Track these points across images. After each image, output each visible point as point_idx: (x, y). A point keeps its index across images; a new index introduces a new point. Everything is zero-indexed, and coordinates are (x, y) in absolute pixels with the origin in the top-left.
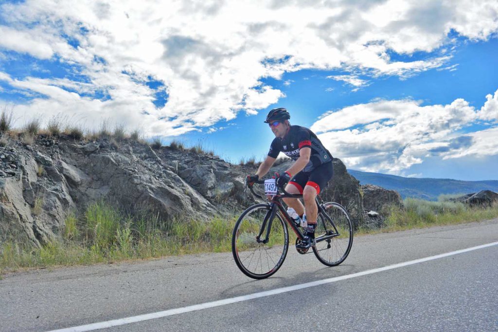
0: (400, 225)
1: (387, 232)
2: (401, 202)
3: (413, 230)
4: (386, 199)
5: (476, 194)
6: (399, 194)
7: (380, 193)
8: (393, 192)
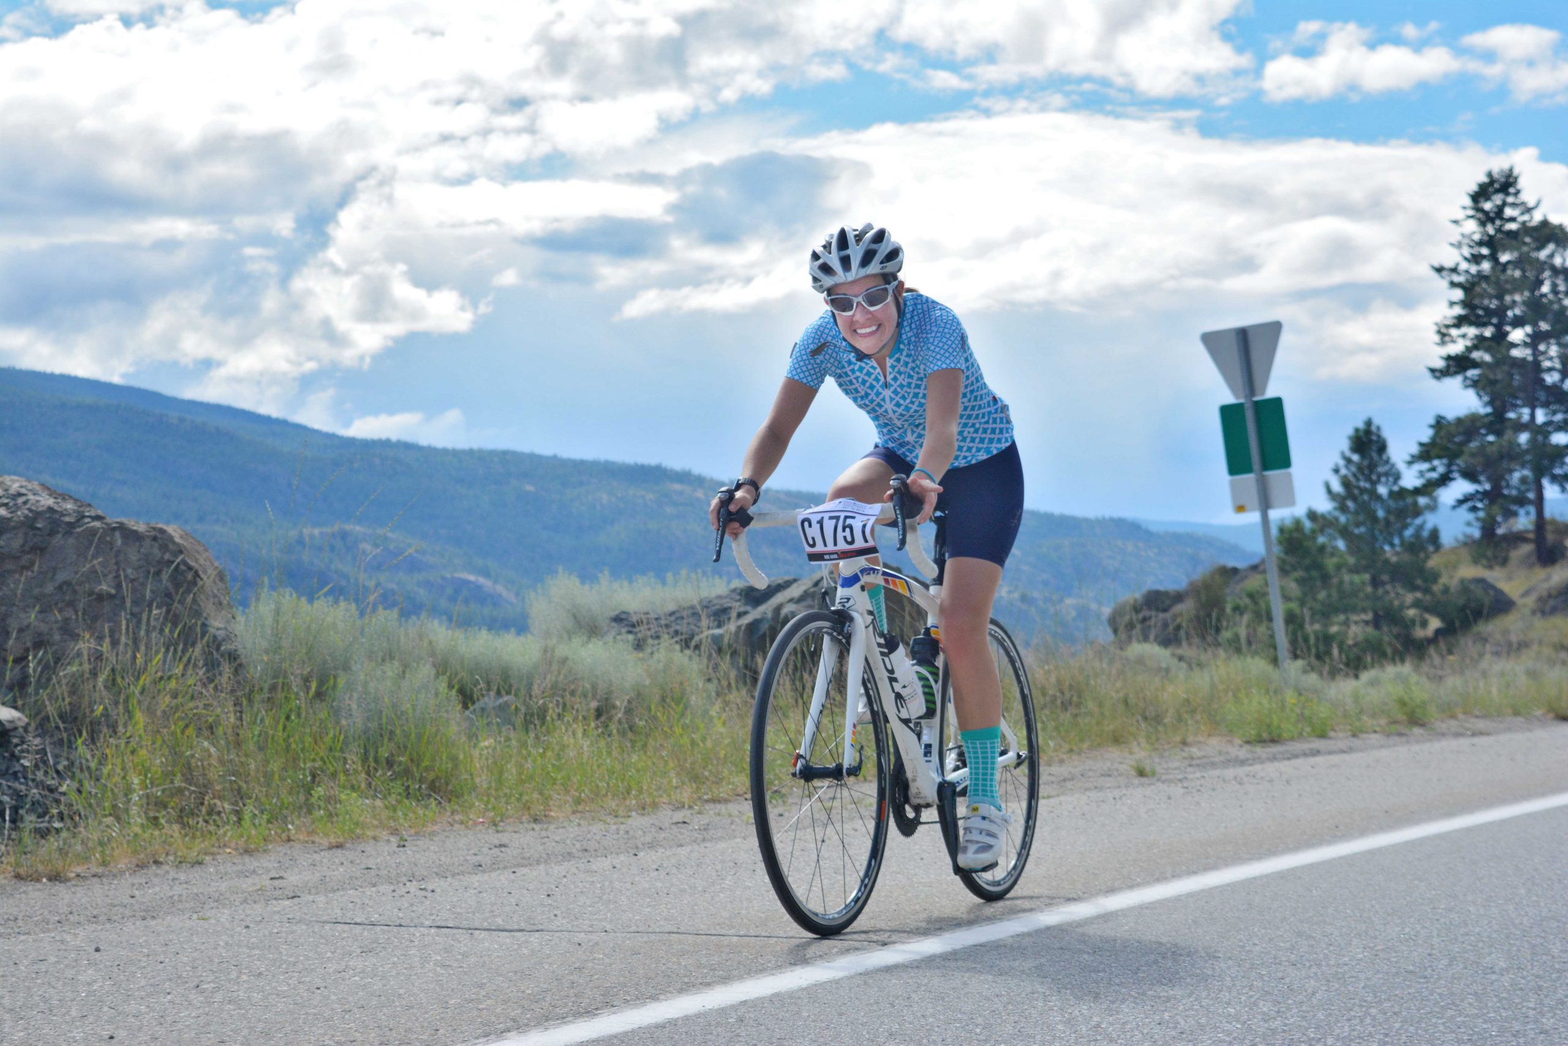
0: (182, 817)
1: (56, 877)
2: (217, 623)
3: (267, 863)
4: (101, 598)
5: (795, 591)
6: (207, 564)
7: (58, 540)
8: (160, 538)
